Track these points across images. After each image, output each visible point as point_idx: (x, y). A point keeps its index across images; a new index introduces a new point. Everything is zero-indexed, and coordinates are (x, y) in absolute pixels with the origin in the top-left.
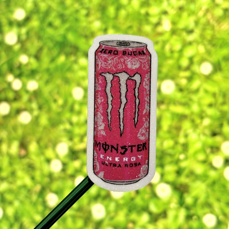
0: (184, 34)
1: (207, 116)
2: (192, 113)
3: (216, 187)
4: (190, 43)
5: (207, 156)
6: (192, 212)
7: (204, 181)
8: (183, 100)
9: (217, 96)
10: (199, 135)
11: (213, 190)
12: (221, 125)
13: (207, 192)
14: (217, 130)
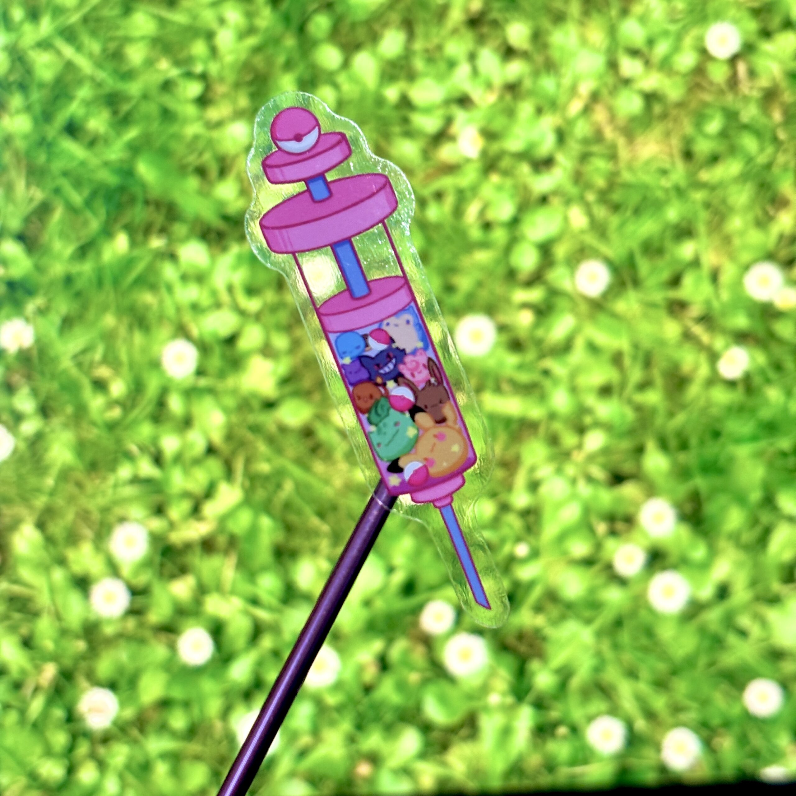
0: (525, 169)
1: (598, 424)
2: (552, 416)
3: (625, 637)
4: (544, 200)
5: (598, 546)
6: (554, 714)
7: (588, 621)
8: (524, 377)
9: (627, 361)
10: (574, 481)
11: (616, 647)
12: (640, 450)
13: (599, 654)
14: (627, 467)
